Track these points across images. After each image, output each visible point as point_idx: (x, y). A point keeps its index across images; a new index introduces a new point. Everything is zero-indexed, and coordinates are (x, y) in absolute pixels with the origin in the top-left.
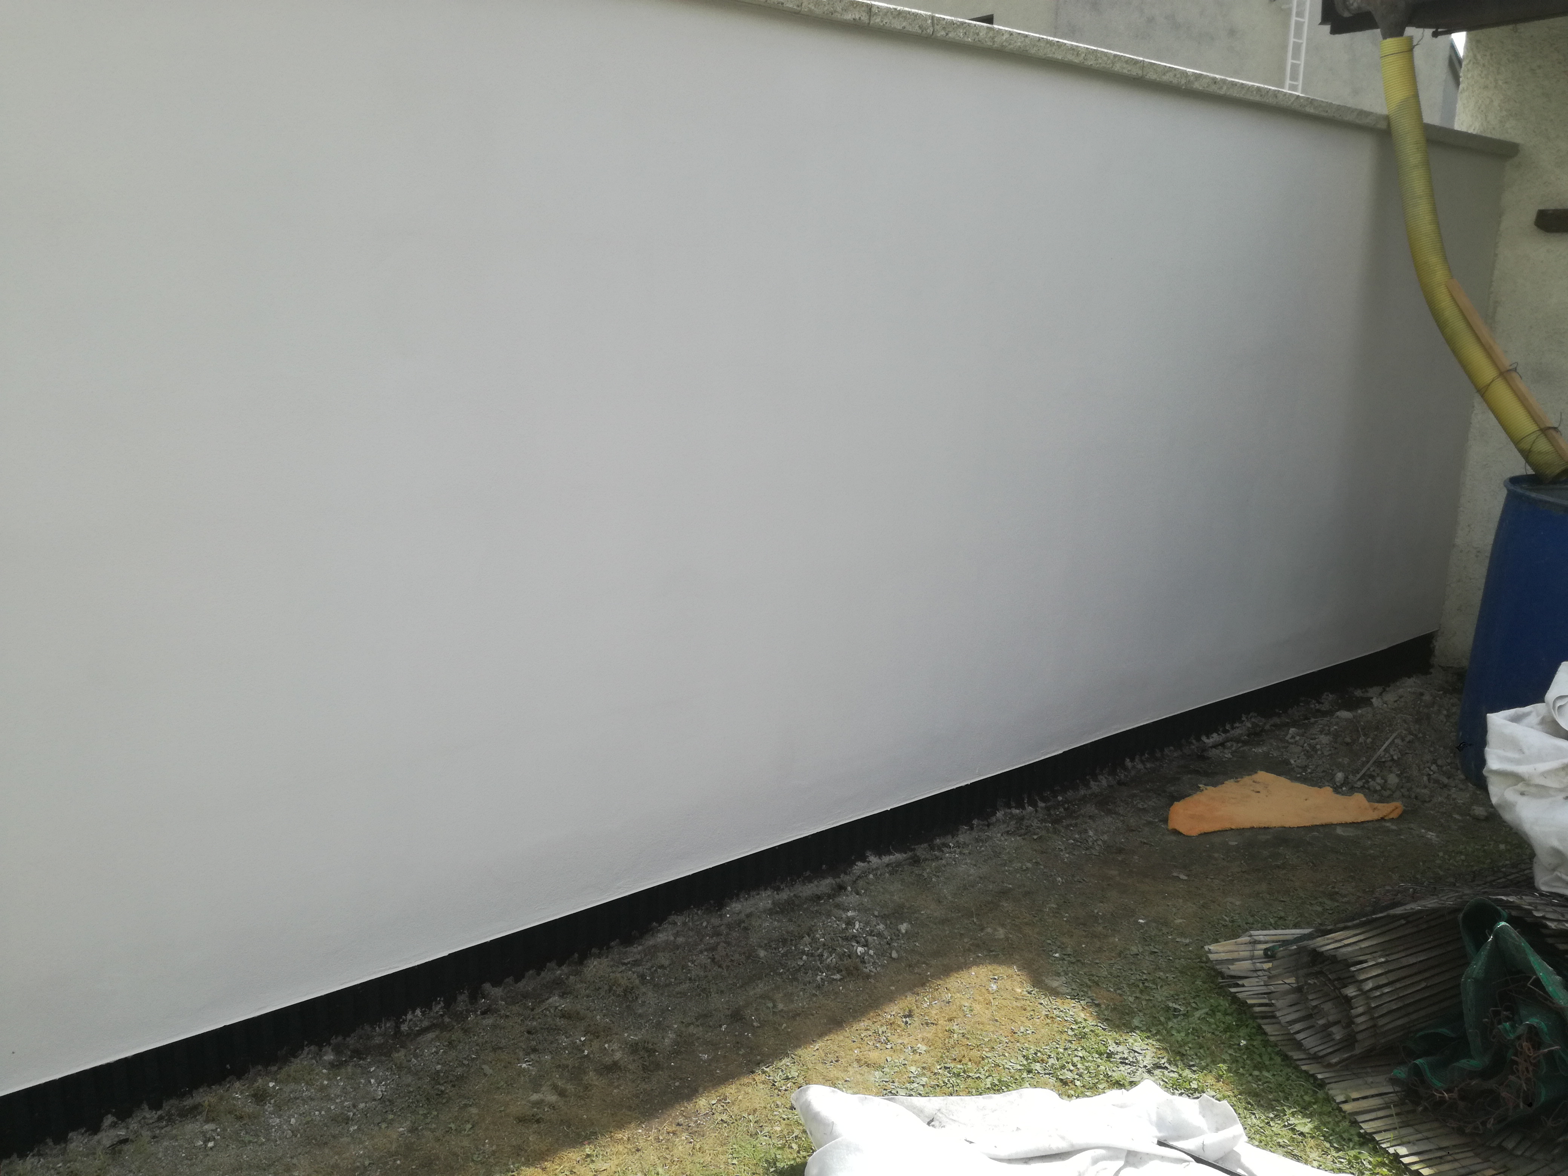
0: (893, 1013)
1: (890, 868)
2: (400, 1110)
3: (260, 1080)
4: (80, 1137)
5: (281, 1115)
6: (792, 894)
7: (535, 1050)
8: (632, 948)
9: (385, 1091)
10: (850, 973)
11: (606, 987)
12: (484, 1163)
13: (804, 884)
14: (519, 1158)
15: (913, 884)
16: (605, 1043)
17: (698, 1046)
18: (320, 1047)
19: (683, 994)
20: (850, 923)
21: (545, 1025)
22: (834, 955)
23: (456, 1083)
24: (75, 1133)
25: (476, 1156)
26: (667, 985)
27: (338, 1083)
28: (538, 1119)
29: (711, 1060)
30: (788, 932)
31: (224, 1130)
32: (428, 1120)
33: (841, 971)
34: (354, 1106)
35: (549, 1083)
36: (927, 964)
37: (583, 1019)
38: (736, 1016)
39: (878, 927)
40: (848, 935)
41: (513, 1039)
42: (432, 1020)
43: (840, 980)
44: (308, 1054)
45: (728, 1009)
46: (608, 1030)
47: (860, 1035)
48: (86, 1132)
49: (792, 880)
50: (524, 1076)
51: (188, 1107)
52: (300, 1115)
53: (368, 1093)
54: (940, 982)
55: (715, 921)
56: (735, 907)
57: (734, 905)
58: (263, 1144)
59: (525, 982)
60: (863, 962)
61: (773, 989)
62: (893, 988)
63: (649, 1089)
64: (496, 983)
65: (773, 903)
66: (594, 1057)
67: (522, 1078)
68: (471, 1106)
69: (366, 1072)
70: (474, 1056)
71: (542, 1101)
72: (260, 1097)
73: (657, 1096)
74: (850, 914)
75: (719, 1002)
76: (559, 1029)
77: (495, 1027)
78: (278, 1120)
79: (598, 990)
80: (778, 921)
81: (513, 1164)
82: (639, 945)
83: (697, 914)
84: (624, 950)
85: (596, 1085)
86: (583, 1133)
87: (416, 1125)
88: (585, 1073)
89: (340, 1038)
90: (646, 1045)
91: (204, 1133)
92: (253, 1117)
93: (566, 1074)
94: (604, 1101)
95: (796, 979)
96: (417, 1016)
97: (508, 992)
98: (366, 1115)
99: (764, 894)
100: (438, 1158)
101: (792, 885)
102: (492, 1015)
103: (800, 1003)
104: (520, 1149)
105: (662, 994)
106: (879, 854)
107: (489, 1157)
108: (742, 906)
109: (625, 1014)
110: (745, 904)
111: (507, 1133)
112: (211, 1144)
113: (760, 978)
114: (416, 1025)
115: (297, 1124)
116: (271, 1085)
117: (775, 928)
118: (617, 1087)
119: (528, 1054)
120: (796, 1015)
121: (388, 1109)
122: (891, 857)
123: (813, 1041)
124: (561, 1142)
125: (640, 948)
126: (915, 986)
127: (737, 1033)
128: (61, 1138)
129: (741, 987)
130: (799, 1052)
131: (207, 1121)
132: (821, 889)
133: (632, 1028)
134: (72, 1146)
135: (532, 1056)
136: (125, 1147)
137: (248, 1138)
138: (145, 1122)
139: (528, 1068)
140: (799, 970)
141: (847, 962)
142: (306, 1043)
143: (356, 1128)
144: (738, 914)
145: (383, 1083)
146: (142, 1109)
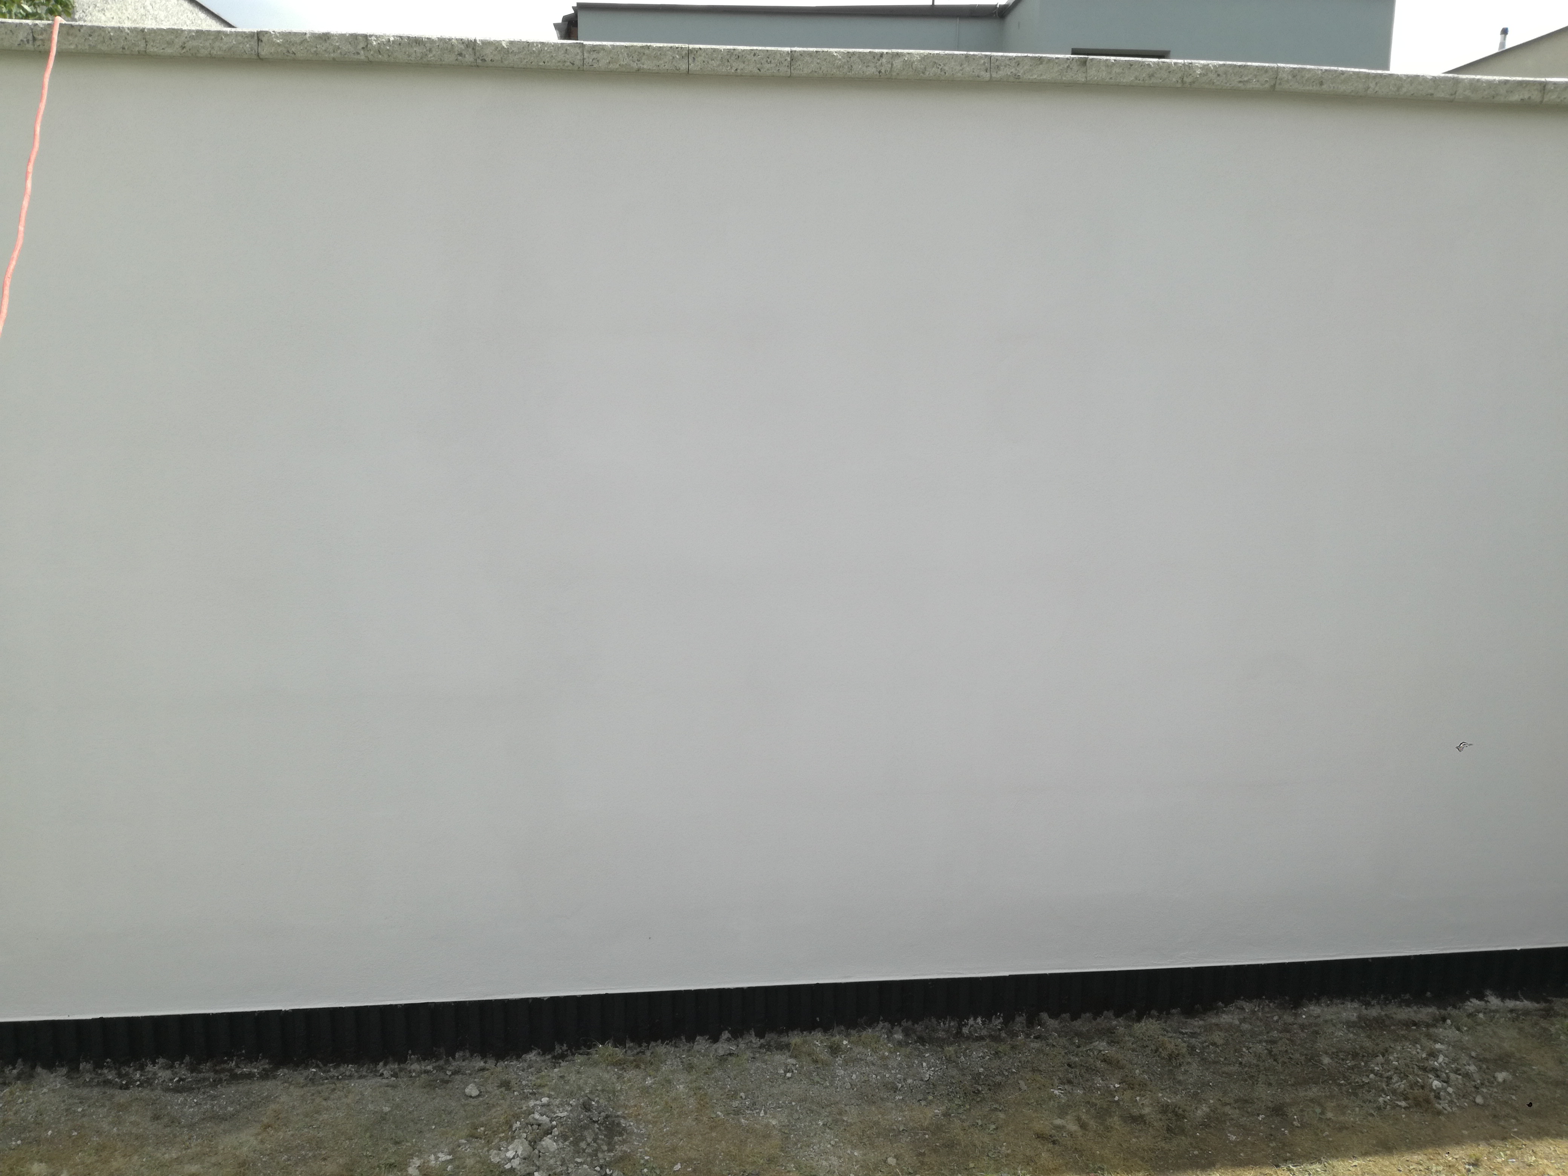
0: (1457, 1157)
1: (1514, 1015)
2: (940, 1095)
3: (838, 1037)
4: (704, 1041)
5: (847, 1069)
6: (1383, 1013)
7: (1070, 1082)
8: (1193, 1020)
9: (932, 1076)
10: (1417, 1104)
11: (1153, 1047)
12: (996, 1161)
13: (1400, 1006)
14: (1028, 1167)
15: (1533, 1036)
16: (1137, 1096)
17: (1229, 1126)
18: (893, 1026)
19: (1229, 1075)
20: (1433, 1054)
21: (1086, 1063)
22: (1404, 1081)
23: (993, 1088)
24: (702, 1038)
25: (992, 1153)
26: (1215, 1062)
27: (896, 1057)
28: (1054, 1140)
29: (1238, 1142)
30: (1361, 1047)
31: (802, 1067)
32: (960, 1111)
33: (1409, 1099)
34: (905, 1080)
35: (1074, 1114)
36: (1518, 1120)
37: (1122, 1068)
38: (1278, 1111)
39: (1467, 1067)
40: (1426, 1065)
41: (1053, 1067)
42: (990, 1031)
43: (1405, 1108)
44: (882, 1028)
45: (1272, 1102)
46: (1143, 1085)
47: (1409, 1166)
48: (709, 1039)
49: (1386, 999)
50: (1054, 1101)
51: (783, 1043)
52: (861, 1074)
53: (919, 1073)
54: (1527, 1142)
55: (1288, 1018)
56: (1313, 1011)
57: (1312, 1008)
58: (826, 1087)
59: (1080, 1023)
60: (1438, 1097)
61: (1326, 1097)
62: (1465, 1132)
63: (1166, 1148)
64: (1054, 1015)
65: (1359, 1017)
66: (1123, 1105)
67: (1052, 1102)
68: (1000, 1111)
69: (921, 1055)
70: (1014, 1070)
71: (1064, 1127)
72: (835, 1050)
73: (1172, 1157)
74: (1438, 1046)
75: (1264, 1093)
76: (1097, 1071)
77: (1040, 1051)
78: (843, 1072)
79: (1145, 1047)
80: (1354, 1034)
81: (1022, 1170)
82: (1201, 1020)
83: (1269, 1006)
84: (1184, 1020)
85: (1117, 1129)
86: (1091, 1165)
87: (950, 1111)
88: (1111, 1116)
89: (910, 1023)
90: (1177, 1109)
91: (786, 1065)
92: (825, 1064)
93: (1093, 1111)
94: (1121, 1145)
95: (1356, 1095)
96: (978, 1024)
97: (1064, 1026)
98: (912, 1090)
99: (1349, 1005)
100: (960, 1144)
101: (1386, 1005)
102: (1041, 1041)
103: (1350, 1118)
104: (1031, 1160)
105: (1207, 1069)
106: (1503, 996)
107: (1002, 1158)
108: (1323, 1011)
109: (1166, 1076)
110: (1326, 1009)
111: (1024, 1143)
112: (789, 1075)
113: (1316, 1083)
114: (976, 1031)
115: (857, 1080)
116: (845, 1042)
117: (1349, 1040)
118: (1137, 1137)
119: (1063, 1083)
120: (1342, 1128)
121: (931, 1090)
122: (1518, 1003)
123: (1354, 1157)
124: (1069, 1166)
125: (1201, 1023)
126: (1493, 1137)
127: (1273, 1126)
128: (691, 1039)
129: (1293, 1085)
130: (1335, 1163)
131: (791, 1057)
132: (1420, 1016)
133: (1168, 1090)
134: (696, 1047)
135: (1066, 1087)
136: (730, 1058)
137: (817, 1079)
138: (751, 1045)
139: (1059, 1096)
140: (1362, 1087)
141: (1417, 1092)
142: (881, 1018)
143: (901, 1098)
144: (1316, 1018)
145: (933, 1069)
146: (750, 1034)
